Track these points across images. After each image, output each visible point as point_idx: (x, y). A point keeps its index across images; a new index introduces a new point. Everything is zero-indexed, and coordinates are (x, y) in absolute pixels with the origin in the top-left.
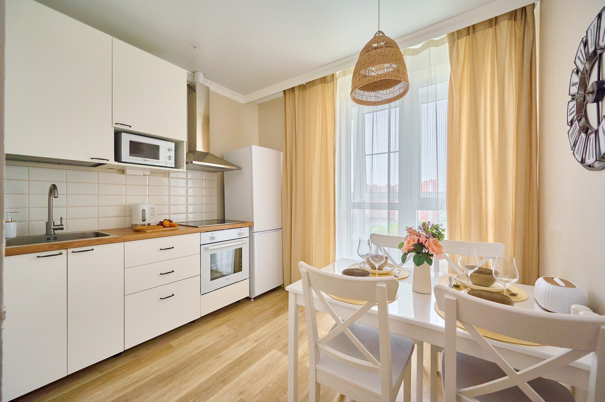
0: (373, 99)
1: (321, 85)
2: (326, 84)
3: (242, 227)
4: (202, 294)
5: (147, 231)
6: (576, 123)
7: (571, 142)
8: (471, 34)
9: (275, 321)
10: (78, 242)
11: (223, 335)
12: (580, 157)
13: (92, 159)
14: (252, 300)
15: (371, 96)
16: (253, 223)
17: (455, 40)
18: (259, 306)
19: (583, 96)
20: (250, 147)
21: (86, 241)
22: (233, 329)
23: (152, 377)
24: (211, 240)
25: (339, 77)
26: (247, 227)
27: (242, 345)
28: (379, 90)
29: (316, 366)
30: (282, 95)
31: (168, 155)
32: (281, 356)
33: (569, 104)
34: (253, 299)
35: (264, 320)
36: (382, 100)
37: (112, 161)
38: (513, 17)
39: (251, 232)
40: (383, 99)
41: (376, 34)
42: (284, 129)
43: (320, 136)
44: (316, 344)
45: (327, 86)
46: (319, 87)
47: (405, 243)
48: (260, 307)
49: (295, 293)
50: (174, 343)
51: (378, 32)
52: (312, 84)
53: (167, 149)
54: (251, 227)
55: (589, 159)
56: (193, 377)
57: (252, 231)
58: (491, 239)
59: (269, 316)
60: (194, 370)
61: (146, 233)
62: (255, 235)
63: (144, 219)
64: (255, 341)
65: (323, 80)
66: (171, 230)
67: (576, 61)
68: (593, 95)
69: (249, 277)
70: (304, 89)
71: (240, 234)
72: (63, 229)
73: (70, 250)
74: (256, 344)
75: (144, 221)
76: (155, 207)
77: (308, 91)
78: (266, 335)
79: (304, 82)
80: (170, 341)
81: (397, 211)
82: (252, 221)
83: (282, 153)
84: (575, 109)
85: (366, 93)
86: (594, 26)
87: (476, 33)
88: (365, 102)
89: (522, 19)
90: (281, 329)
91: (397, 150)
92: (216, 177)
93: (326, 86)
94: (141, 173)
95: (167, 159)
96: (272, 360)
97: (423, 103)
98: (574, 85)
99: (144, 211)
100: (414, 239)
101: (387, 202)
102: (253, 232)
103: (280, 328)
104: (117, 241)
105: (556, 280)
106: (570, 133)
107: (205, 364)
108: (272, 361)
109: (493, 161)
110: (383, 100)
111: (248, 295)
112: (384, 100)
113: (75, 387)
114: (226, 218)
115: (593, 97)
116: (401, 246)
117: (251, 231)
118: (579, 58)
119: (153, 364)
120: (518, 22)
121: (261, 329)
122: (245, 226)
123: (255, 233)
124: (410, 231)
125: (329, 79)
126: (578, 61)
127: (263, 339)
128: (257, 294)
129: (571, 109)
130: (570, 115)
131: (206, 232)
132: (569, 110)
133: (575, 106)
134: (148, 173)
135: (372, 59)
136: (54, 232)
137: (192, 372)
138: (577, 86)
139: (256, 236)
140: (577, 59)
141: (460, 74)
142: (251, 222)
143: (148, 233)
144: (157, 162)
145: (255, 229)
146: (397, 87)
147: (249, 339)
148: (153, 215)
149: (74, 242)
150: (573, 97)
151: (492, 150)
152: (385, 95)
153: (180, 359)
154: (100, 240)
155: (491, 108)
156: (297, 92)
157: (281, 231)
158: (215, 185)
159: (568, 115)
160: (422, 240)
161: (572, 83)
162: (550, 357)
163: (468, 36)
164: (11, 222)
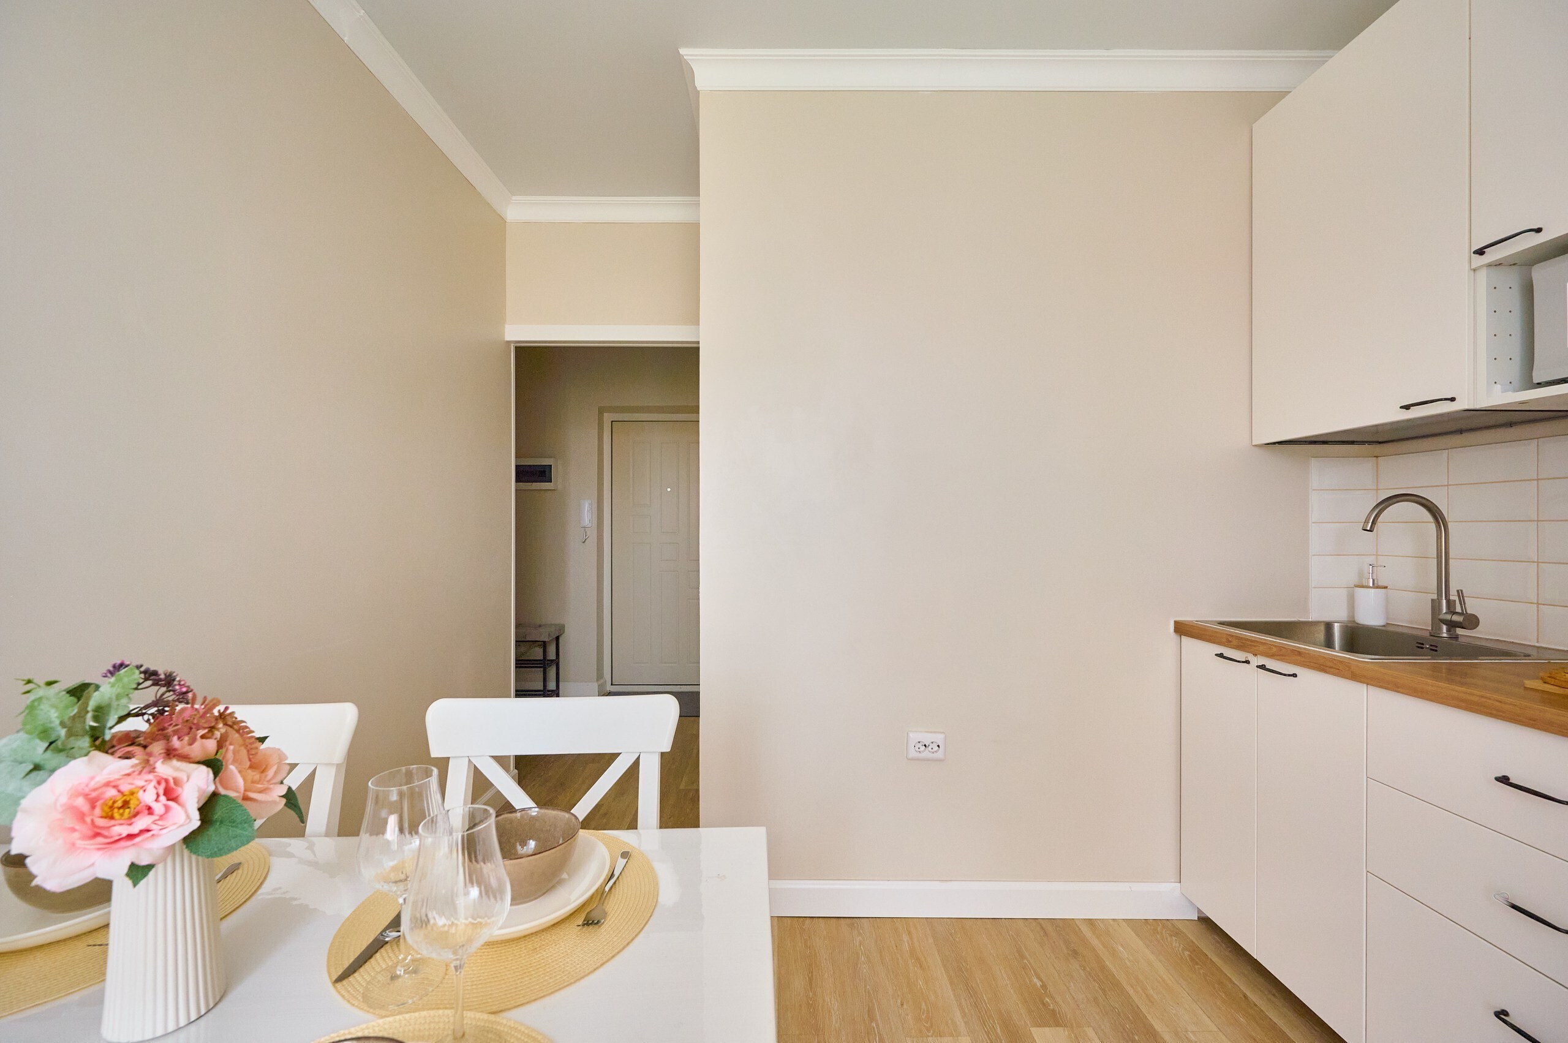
164: (1370, 587)
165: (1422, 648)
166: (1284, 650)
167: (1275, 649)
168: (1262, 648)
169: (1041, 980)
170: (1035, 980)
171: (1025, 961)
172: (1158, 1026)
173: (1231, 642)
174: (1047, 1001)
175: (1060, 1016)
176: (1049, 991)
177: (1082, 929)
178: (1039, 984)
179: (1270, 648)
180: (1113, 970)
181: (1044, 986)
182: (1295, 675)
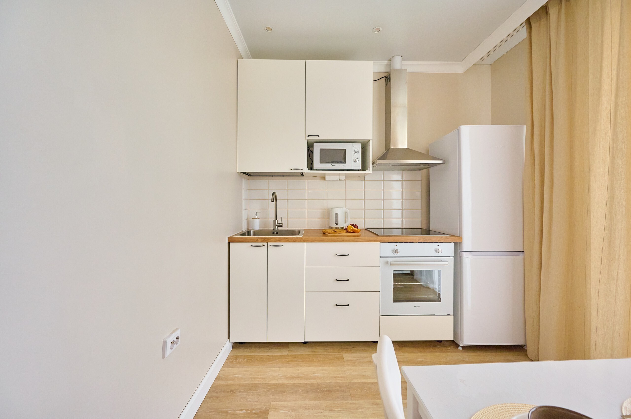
3: (443, 242)
4: (381, 314)
5: (329, 234)
10: (272, 238)
13: (291, 169)
14: (460, 348)
16: (460, 237)
20: (458, 130)
21: (278, 238)
23: (312, 381)
24: (393, 253)
26: (450, 242)
31: (354, 158)
34: (462, 347)
37: (306, 170)
39: (458, 251)
50: (347, 356)
53: (353, 150)
54: (457, 245)
56: (339, 410)
57: (460, 249)
60: (345, 402)
61: (327, 237)
63: (337, 223)
66: (354, 236)
69: (453, 315)
71: (437, 251)
72: (282, 226)
73: (269, 244)
75: (337, 224)
76: (348, 211)
80: (345, 353)
82: (460, 235)
83: (525, 126)
92: (420, 176)
94: (337, 178)
95: (353, 162)
99: (337, 214)
104: (298, 241)
107: (358, 402)
113: (269, 354)
117: (457, 249)
119: (320, 368)
122: (447, 240)
123: (464, 253)
131: (389, 242)
134: (343, 178)
136: (277, 228)
137: (341, 402)
139: (467, 259)
143: (330, 237)
144: (344, 166)
145: (467, 245)
148: (346, 219)
149: (270, 238)
153: (341, 378)
154: (287, 238)
157: (521, 256)
158: (419, 186)
164: (256, 219)
165: (274, 233)
166: (281, 238)
167: (277, 239)
168: (272, 240)
169: (243, 410)
170: (242, 412)
171: (229, 412)
172: (275, 382)
173: (259, 240)
174: (254, 412)
175: (263, 410)
176: (250, 409)
177: (220, 383)
178: (244, 411)
179: (276, 239)
180: (246, 383)
181: (246, 410)
182: (283, 246)
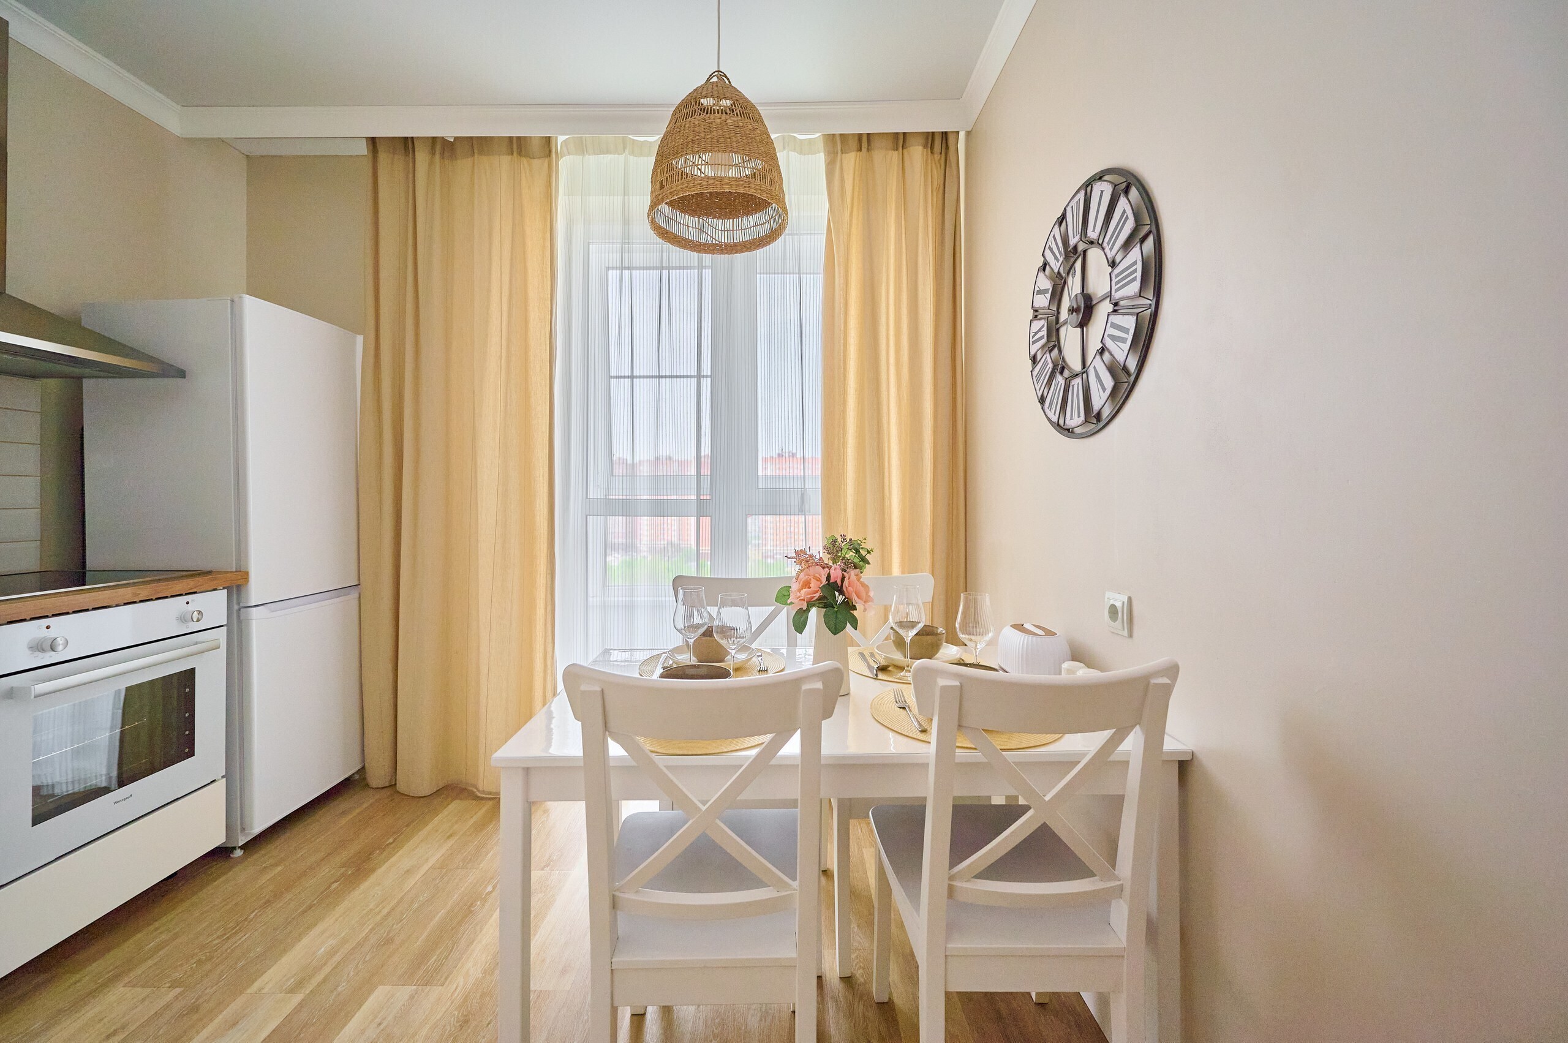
0: (692, 236)
1: (510, 157)
2: (524, 160)
3: (195, 593)
6: (1046, 358)
7: (1037, 388)
8: (864, 149)
9: (357, 894)
11: (123, 1027)
12: (1055, 414)
14: (238, 853)
15: (688, 225)
16: (245, 576)
17: (837, 153)
18: (276, 865)
19: (1056, 315)
20: (232, 301)
22: (167, 985)
24: (39, 653)
25: (565, 151)
26: (215, 590)
27: (235, 1024)
28: (708, 215)
29: (613, 960)
30: (363, 149)
32: (412, 997)
33: (1032, 324)
34: (241, 848)
35: (310, 907)
36: (714, 242)
38: (929, 146)
39: (236, 607)
40: (716, 240)
41: (711, 75)
42: (370, 261)
43: (505, 307)
44: (614, 896)
45: (526, 165)
46: (504, 162)
47: (795, 587)
48: (279, 868)
49: (524, 768)
51: (716, 73)
52: (477, 145)
54: (235, 587)
55: (1071, 419)
57: (239, 604)
58: (896, 571)
59: (330, 886)
62: (255, 618)
64: (292, 991)
65: (517, 146)
67: (1046, 253)
68: (1078, 314)
69: (224, 774)
70: (446, 154)
71: (188, 618)
74: (298, 998)
77: (463, 165)
78: (332, 952)
79: (449, 132)
81: (709, 519)
82: (238, 566)
83: (360, 339)
84: (1044, 333)
85: (679, 215)
86: (1078, 202)
87: (872, 152)
88: (676, 236)
89: (941, 153)
90: (389, 913)
91: (709, 374)
92: (34, 396)
93: (523, 164)
96: (380, 1024)
97: (773, 272)
98: (1040, 292)
100: (818, 575)
101: (693, 497)
102: (242, 605)
103: (385, 911)
105: (1027, 626)
106: (1035, 373)
108: (382, 1027)
109: (899, 413)
110: (717, 242)
111: (218, 839)
112: (717, 244)
114: (90, 564)
115: (1078, 318)
116: (783, 596)
117: (235, 602)
118: (1050, 249)
120: (936, 156)
121: (305, 941)
122: (212, 585)
123: (254, 609)
124: (803, 558)
125: (535, 147)
126: (1048, 253)
127: (327, 970)
128: (260, 823)
129: (1036, 333)
130: (1034, 342)
132: (1032, 334)
133: (1045, 329)
135: (715, 133)
138: (1048, 295)
139: (258, 623)
140: (1047, 250)
141: (846, 226)
142: (234, 570)
145: (256, 592)
146: (751, 220)
147: (263, 991)
150: (1037, 314)
151: (898, 392)
152: (721, 231)
155: (895, 308)
156: (422, 156)
158: (32, 428)
159: (1031, 343)
160: (835, 575)
161: (1037, 289)
162: (1084, 755)
163: (858, 153)
